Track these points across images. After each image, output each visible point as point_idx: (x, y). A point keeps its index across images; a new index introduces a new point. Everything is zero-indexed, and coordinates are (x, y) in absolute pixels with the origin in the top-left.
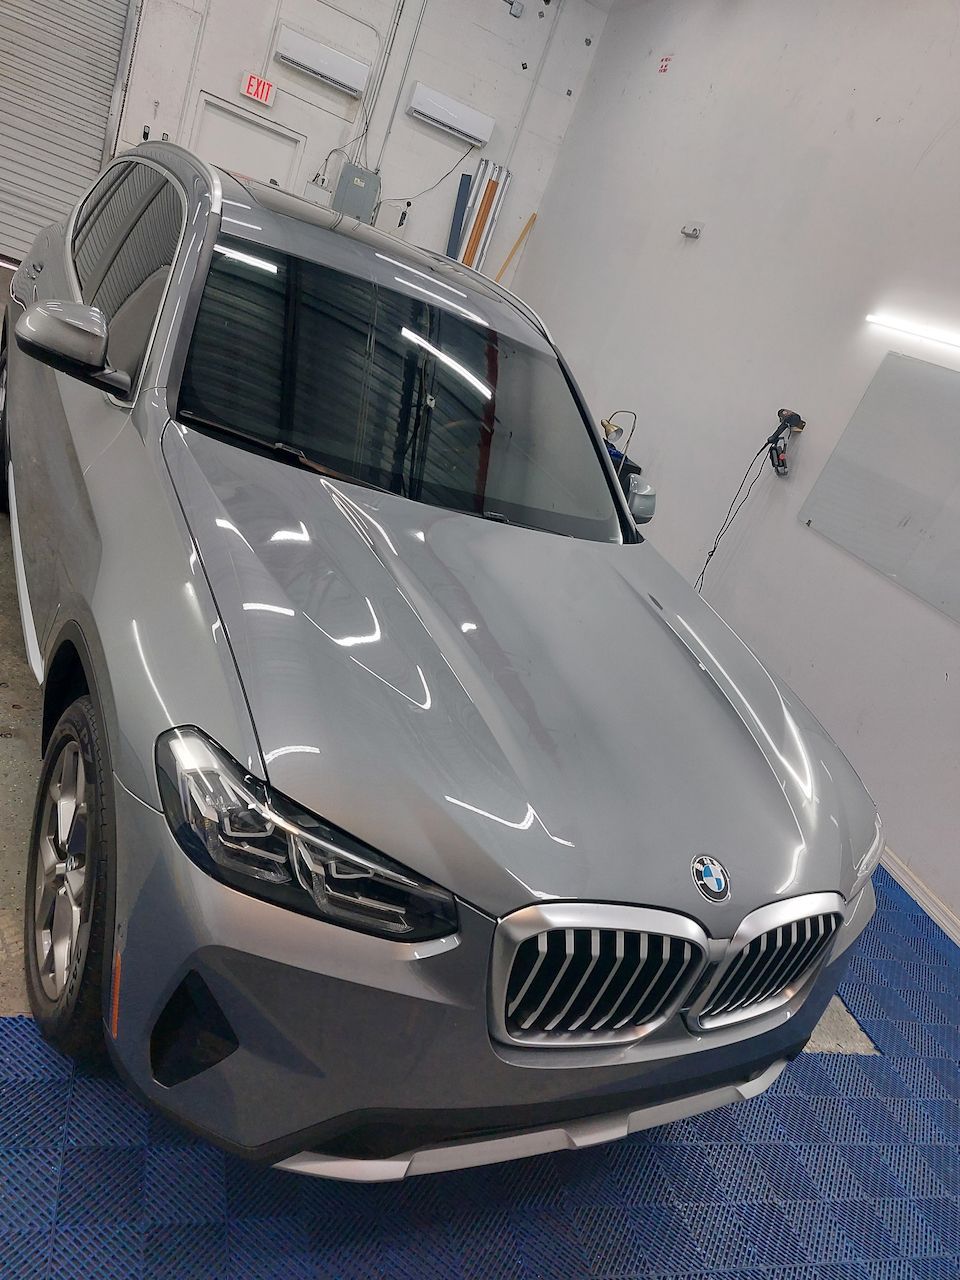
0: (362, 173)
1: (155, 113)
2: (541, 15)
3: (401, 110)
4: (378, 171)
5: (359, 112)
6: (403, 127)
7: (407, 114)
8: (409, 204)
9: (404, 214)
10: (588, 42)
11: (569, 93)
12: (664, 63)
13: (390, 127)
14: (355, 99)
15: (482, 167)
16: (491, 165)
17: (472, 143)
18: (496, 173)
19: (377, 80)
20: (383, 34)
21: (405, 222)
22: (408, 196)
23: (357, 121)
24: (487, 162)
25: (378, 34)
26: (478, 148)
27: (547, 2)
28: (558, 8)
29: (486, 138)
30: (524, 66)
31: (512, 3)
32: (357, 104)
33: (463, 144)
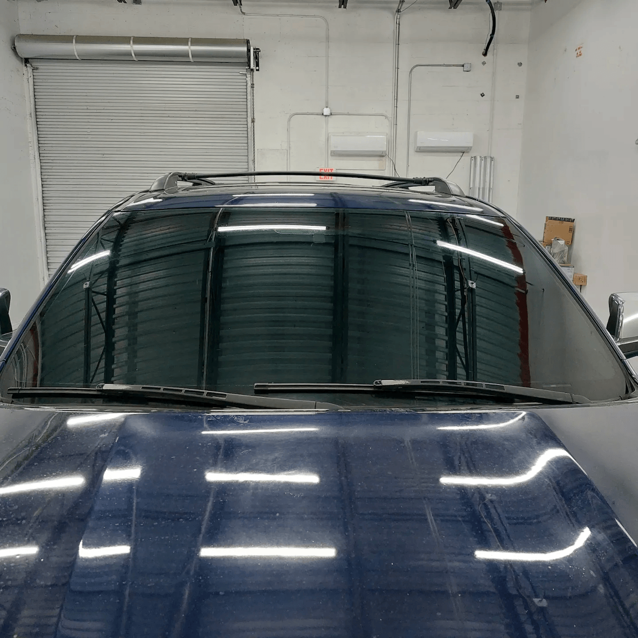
2: (484, 63)
3: (412, 151)
5: (387, 163)
6: (416, 159)
7: (416, 151)
10: (520, 64)
11: (517, 97)
12: (578, 51)
14: (383, 156)
15: (473, 162)
16: (478, 159)
17: (463, 151)
18: (483, 162)
19: (392, 142)
20: (389, 116)
23: (387, 168)
24: (475, 158)
25: (386, 117)
26: (468, 152)
27: (485, 54)
28: (493, 55)
29: (470, 145)
30: (482, 95)
31: (463, 66)
32: (384, 158)
33: (456, 154)
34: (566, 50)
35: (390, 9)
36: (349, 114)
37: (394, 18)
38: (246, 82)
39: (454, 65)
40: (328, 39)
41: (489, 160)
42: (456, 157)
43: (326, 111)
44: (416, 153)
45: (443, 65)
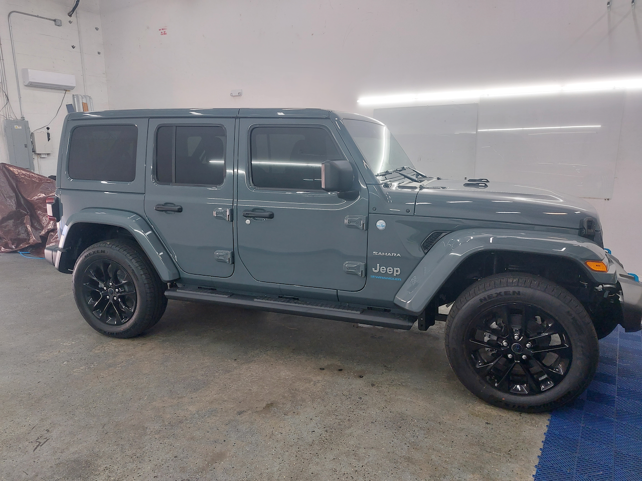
0: (16, 122)
2: (70, 22)
3: (21, 86)
4: (23, 118)
6: (27, 92)
8: (48, 129)
9: (48, 134)
10: (97, 29)
11: (99, 53)
12: (163, 31)
13: (19, 94)
15: (75, 98)
16: (80, 97)
17: (66, 89)
18: (83, 99)
19: (2, 74)
21: (50, 137)
22: (46, 124)
24: (77, 96)
26: (69, 91)
27: (70, 16)
28: (77, 17)
29: (74, 85)
30: (73, 47)
31: (55, 21)
33: (61, 91)
34: (148, 28)
39: (46, 18)
41: (88, 98)
42: (61, 94)
44: (26, 87)
45: (38, 16)
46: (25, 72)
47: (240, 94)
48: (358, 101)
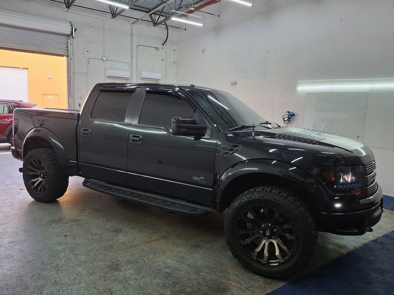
1: (81, 99)
2: (163, 48)
7: (141, 79)
10: (174, 50)
11: (174, 62)
12: (203, 51)
14: (128, 80)
17: (157, 81)
19: (132, 74)
20: (129, 63)
25: (128, 64)
26: (159, 81)
27: (163, 45)
28: (166, 45)
29: (160, 79)
30: (163, 60)
31: (156, 48)
32: (128, 81)
33: (155, 81)
34: (197, 49)
35: (129, 22)
36: (113, 61)
37: (131, 25)
38: (68, 41)
39: (153, 47)
40: (104, 29)
43: (104, 59)
44: (140, 80)
45: (149, 47)
46: (140, 72)
47: (236, 84)
48: (297, 88)
